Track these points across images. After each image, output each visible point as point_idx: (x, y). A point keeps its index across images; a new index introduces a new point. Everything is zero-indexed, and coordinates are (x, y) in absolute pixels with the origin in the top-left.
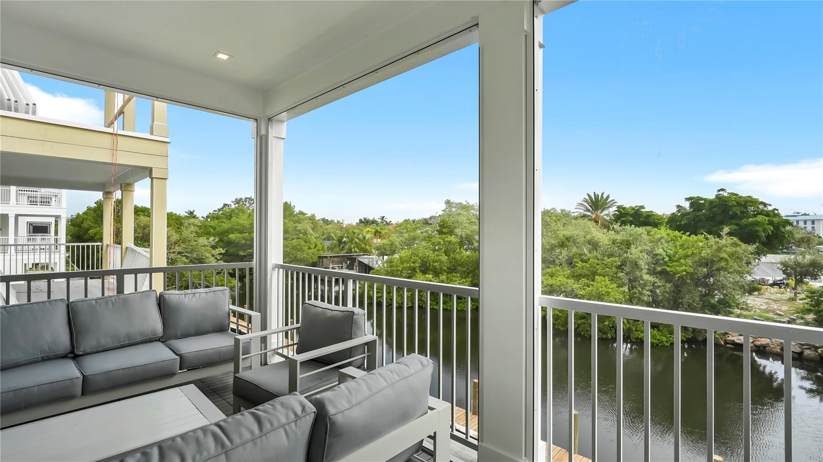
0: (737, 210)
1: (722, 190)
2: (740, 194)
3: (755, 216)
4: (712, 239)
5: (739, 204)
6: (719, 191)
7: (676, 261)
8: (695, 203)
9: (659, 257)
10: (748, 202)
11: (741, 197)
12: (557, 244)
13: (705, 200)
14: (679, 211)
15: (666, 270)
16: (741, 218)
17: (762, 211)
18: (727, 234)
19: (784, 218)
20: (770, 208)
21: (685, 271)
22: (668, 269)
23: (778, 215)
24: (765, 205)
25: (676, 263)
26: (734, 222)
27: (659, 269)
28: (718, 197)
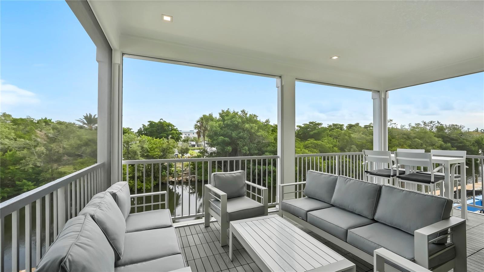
0: (166, 128)
1: (162, 119)
2: (167, 122)
3: (171, 130)
4: (166, 140)
5: (167, 126)
6: (160, 119)
7: (153, 150)
8: (151, 124)
9: (144, 149)
10: (169, 125)
11: (167, 123)
12: (82, 144)
13: (155, 123)
14: (143, 127)
15: (149, 155)
16: (167, 131)
17: (174, 128)
18: (170, 138)
19: (179, 132)
20: (175, 128)
21: (157, 154)
22: (150, 154)
23: (178, 130)
24: (174, 126)
25: (153, 151)
26: (165, 133)
27: (145, 154)
28: (160, 122)
